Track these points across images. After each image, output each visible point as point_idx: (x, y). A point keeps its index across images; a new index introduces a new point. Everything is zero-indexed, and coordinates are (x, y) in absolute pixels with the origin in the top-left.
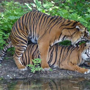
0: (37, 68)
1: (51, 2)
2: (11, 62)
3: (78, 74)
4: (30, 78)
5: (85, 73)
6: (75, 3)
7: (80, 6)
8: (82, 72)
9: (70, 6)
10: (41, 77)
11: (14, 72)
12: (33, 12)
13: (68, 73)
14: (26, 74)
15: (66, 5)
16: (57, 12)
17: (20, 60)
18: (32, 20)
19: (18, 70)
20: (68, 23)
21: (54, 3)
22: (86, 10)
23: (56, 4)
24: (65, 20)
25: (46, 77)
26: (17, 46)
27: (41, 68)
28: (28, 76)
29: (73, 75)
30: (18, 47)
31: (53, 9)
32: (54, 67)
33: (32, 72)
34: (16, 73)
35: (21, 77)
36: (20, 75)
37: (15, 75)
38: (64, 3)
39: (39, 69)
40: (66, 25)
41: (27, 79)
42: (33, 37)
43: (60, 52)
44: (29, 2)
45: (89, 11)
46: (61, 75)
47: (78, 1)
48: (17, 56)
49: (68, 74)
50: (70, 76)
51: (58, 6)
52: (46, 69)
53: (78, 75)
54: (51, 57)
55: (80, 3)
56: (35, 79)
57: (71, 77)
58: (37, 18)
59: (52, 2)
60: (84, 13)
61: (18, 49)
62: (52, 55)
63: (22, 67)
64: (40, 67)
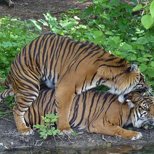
0: (50, 131)
1: (73, 17)
2: (5, 121)
3: (121, 140)
4: (38, 147)
5: (133, 139)
6: (115, 19)
7: (123, 24)
8: (128, 137)
9: (105, 25)
10: (57, 145)
11: (11, 137)
12: (49, 36)
13: (103, 138)
14: (32, 140)
15: (100, 23)
16: (84, 35)
17: (23, 116)
18: (49, 49)
19: (17, 134)
20: (110, 58)
21: (79, 19)
22: (134, 30)
23: (82, 21)
24: (105, 52)
25: (65, 145)
26: (21, 93)
27: (58, 131)
28: (35, 144)
29: (111, 141)
30: (22, 95)
31: (77, 30)
32: (80, 129)
33: (43, 138)
34: (15, 139)
35: (23, 146)
36: (22, 142)
37: (12, 143)
38: (96, 18)
39: (54, 132)
40: (107, 61)
41: (33, 148)
42: (48, 78)
43: (91, 102)
44: (36, 18)
45: (138, 33)
46: (92, 142)
47: (120, 16)
48: (20, 110)
49: (104, 140)
50: (106, 143)
51: (85, 24)
52: (65, 131)
53: (121, 142)
54: (75, 112)
55: (124, 19)
56: (47, 150)
57: (109, 145)
58: (57, 47)
59: (76, 17)
60: (130, 36)
61: (22, 99)
62: (77, 107)
63: (25, 130)
64: (56, 129)
